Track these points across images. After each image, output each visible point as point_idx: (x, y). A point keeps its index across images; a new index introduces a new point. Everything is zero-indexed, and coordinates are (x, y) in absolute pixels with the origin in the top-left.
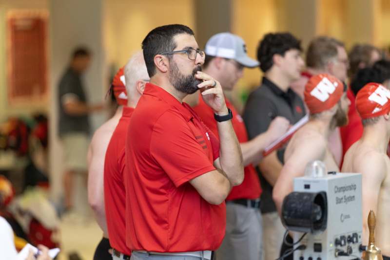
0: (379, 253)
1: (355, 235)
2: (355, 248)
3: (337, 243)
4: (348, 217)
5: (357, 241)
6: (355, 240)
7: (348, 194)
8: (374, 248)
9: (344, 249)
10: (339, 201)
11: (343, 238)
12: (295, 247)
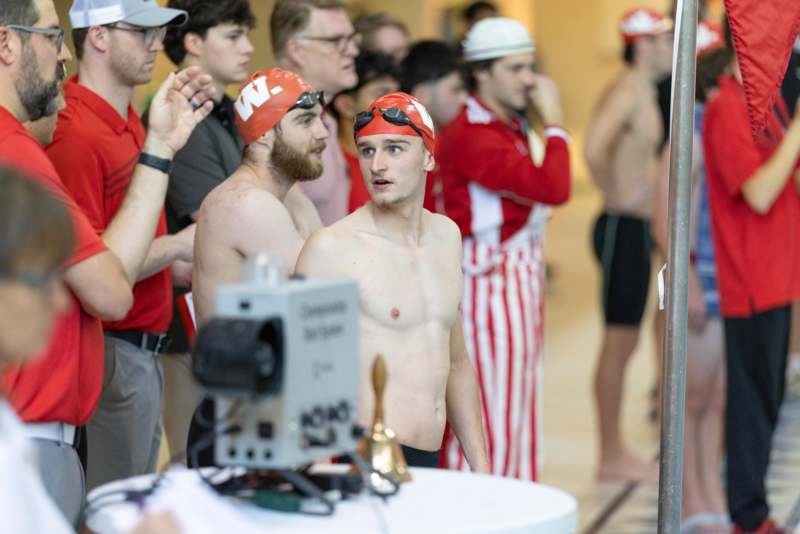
0: (392, 442)
1: (344, 406)
2: (343, 431)
3: (306, 420)
4: (328, 367)
5: (347, 418)
6: (342, 414)
7: (330, 320)
8: (383, 432)
9: (320, 434)
10: (310, 335)
11: (318, 411)
12: (221, 427)
